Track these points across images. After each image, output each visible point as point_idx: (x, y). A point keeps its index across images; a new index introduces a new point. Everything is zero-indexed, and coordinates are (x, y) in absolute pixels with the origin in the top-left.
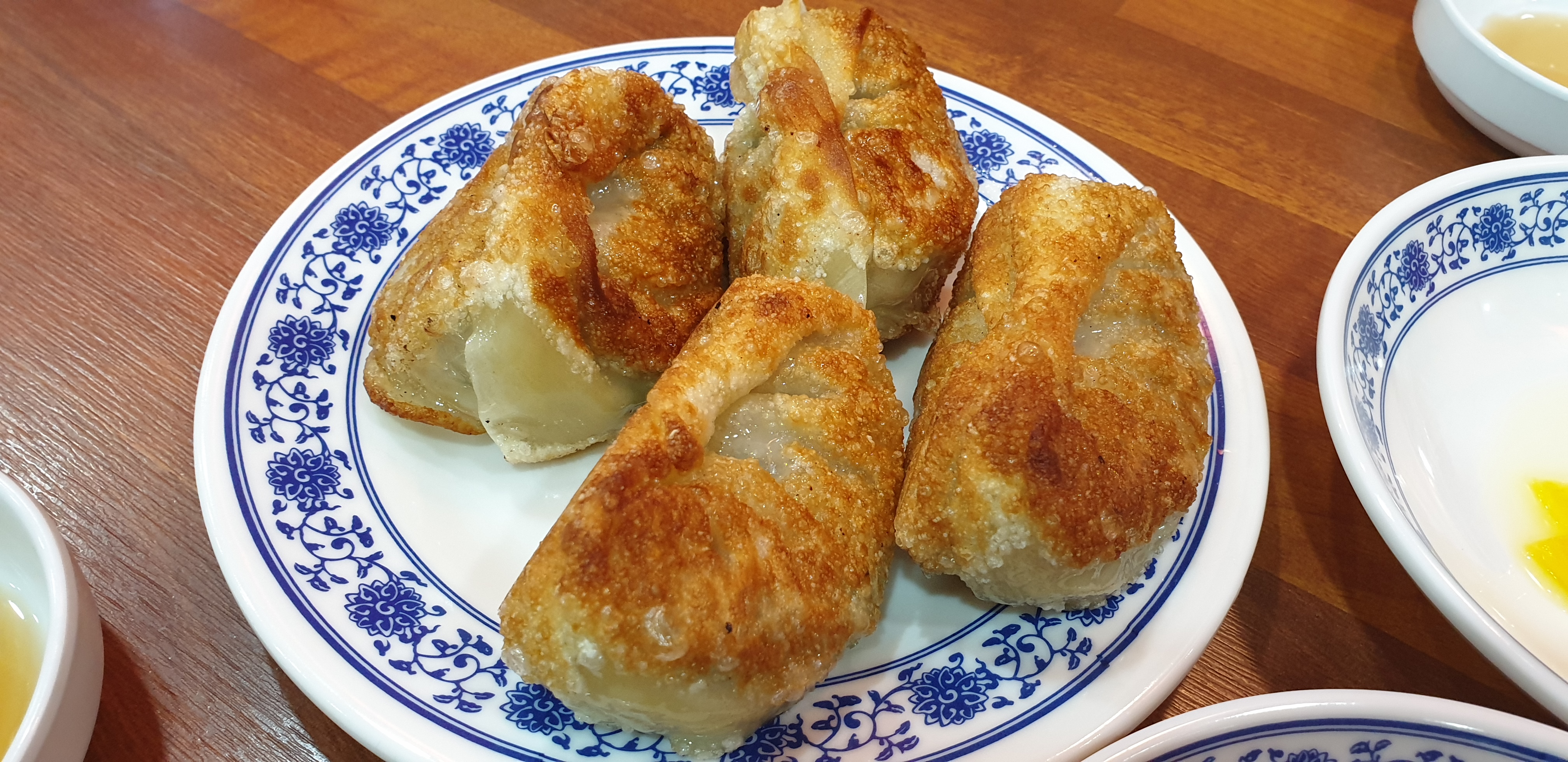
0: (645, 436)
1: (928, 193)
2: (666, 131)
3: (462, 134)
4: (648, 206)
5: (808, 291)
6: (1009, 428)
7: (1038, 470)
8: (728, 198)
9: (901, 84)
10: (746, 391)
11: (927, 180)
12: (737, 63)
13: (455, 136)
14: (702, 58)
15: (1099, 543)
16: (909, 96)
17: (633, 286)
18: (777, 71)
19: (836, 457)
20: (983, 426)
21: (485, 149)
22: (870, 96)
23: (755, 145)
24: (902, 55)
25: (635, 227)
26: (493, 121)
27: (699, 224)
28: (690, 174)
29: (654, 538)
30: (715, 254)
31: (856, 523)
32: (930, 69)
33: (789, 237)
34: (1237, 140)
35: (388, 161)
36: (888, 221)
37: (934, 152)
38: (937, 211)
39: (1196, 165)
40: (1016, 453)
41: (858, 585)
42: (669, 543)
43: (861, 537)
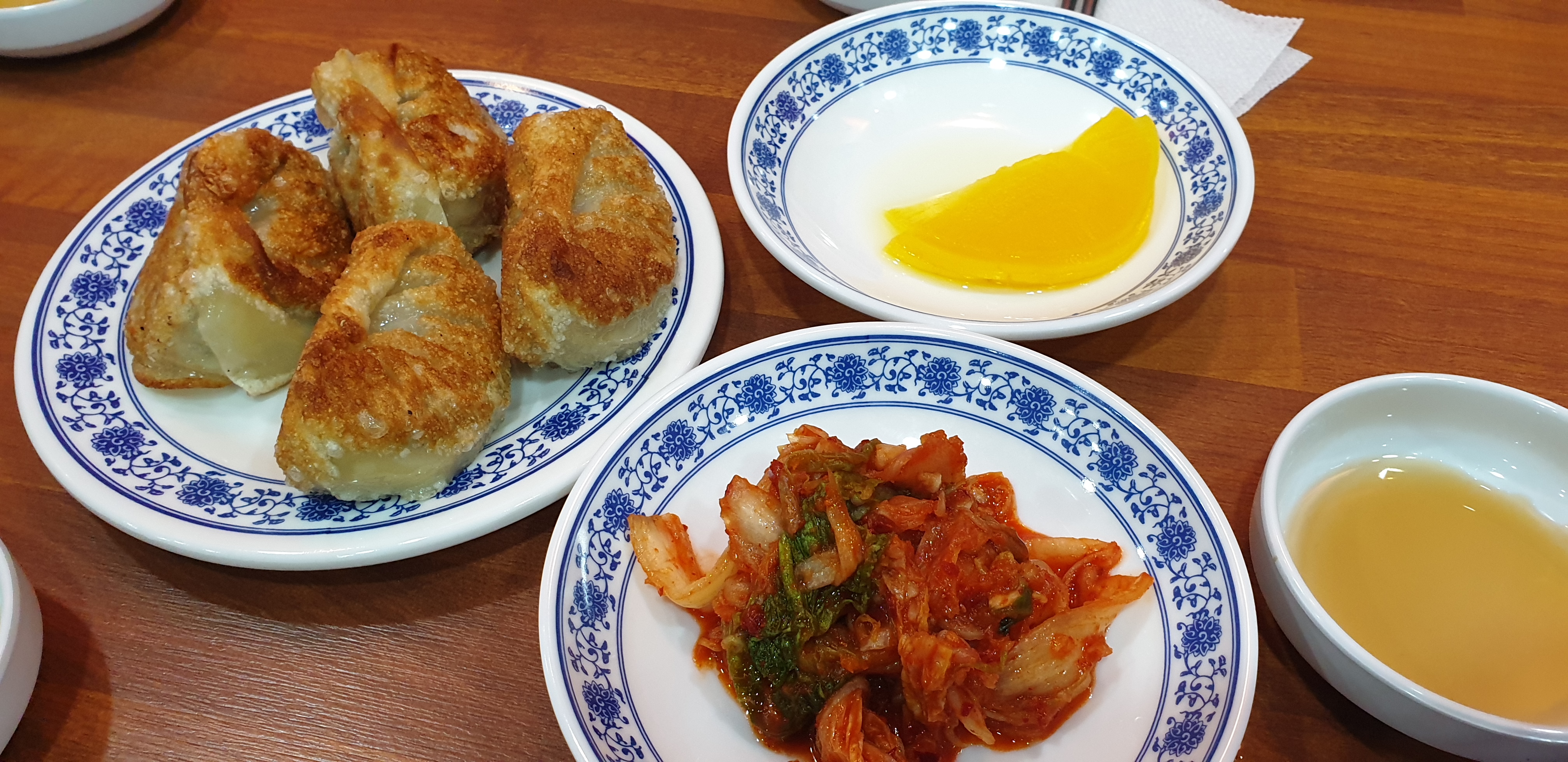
0: (326, 330)
1: (467, 147)
2: (283, 160)
3: (141, 208)
4: (287, 209)
5: (404, 225)
6: (539, 259)
7: (560, 276)
8: (341, 192)
9: (430, 86)
10: (383, 294)
11: (463, 140)
12: (318, 104)
13: (136, 210)
14: (295, 108)
15: (611, 307)
16: (438, 91)
17: (293, 259)
18: (344, 100)
19: (454, 315)
20: (524, 263)
21: (161, 213)
22: (413, 98)
23: (348, 153)
24: (426, 68)
25: (282, 224)
26: (160, 192)
27: (325, 212)
28: (308, 182)
29: (348, 376)
30: (343, 228)
31: (476, 347)
32: (449, 71)
33: (383, 198)
34: (685, 59)
35: (95, 239)
36: (444, 171)
37: (464, 122)
38: (476, 157)
39: (661, 85)
40: (546, 271)
41: (488, 379)
42: (358, 376)
43: (482, 354)
